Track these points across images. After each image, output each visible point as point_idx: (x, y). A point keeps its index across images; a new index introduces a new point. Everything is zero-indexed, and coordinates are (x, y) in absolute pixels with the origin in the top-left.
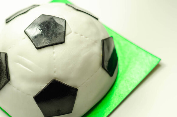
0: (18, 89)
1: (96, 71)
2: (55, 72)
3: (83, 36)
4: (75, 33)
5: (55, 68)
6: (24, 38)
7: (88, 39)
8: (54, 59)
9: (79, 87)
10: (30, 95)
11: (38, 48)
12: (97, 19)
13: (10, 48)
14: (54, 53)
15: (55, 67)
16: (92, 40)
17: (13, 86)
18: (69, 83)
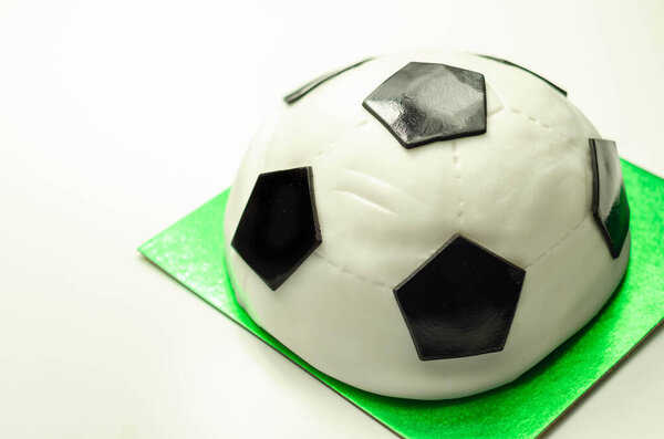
0: (345, 270)
1: (577, 226)
2: (460, 214)
3: (537, 122)
4: (514, 111)
5: (461, 204)
6: (365, 123)
7: (550, 130)
8: (458, 177)
9: (529, 265)
10: (383, 285)
11: (409, 147)
12: (565, 93)
13: (319, 153)
14: (456, 159)
15: (460, 201)
16: (562, 135)
17: (331, 263)
18: (502, 251)
